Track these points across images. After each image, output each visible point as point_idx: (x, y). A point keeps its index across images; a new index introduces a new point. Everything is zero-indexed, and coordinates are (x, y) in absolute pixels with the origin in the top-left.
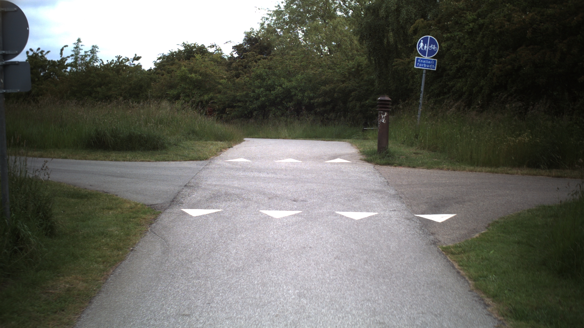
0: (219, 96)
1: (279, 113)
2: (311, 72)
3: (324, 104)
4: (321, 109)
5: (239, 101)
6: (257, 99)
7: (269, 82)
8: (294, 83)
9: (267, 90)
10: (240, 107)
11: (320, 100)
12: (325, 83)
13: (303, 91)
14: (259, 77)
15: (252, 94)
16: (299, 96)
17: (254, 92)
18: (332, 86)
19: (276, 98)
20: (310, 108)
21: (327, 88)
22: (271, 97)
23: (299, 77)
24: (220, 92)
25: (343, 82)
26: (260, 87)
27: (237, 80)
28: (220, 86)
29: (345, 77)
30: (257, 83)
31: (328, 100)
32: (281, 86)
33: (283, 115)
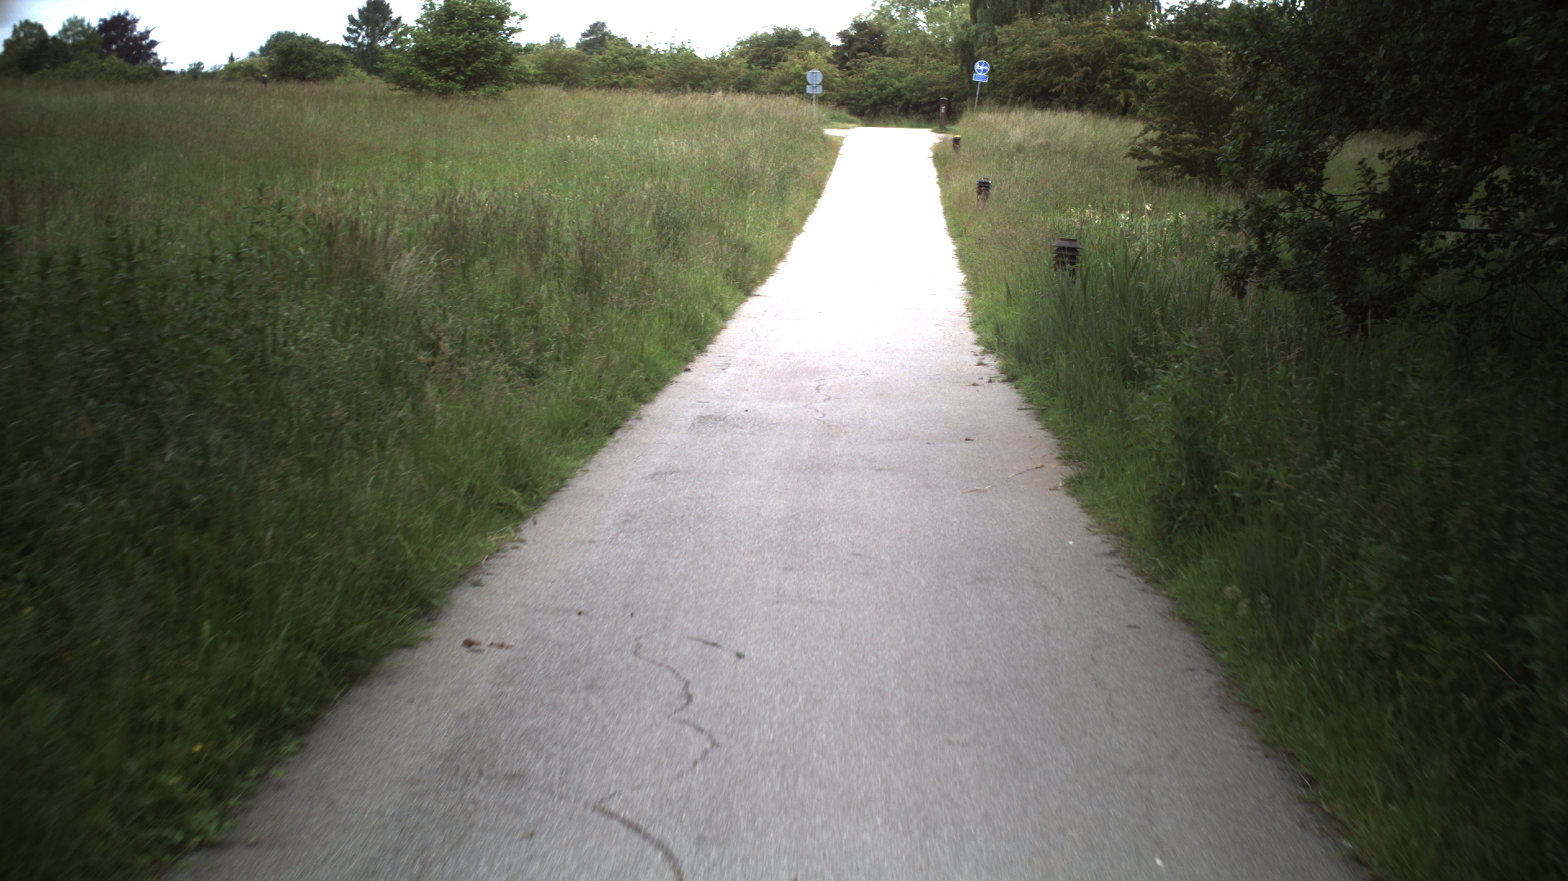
0: (833, 93)
1: (889, 112)
2: (919, 74)
3: (930, 104)
4: (927, 108)
5: (852, 99)
6: (869, 98)
7: (881, 82)
8: (904, 84)
9: (879, 89)
10: (852, 104)
11: (925, 99)
12: (931, 84)
13: (912, 91)
14: (872, 76)
15: (865, 93)
16: (908, 96)
17: (866, 90)
18: (938, 87)
19: (887, 97)
20: (917, 107)
21: (933, 89)
22: (883, 96)
23: (909, 78)
24: (833, 90)
25: (947, 84)
26: (872, 86)
27: (850, 78)
28: (834, 84)
29: (949, 79)
30: (870, 82)
31: (934, 99)
32: (892, 86)
33: (893, 113)
